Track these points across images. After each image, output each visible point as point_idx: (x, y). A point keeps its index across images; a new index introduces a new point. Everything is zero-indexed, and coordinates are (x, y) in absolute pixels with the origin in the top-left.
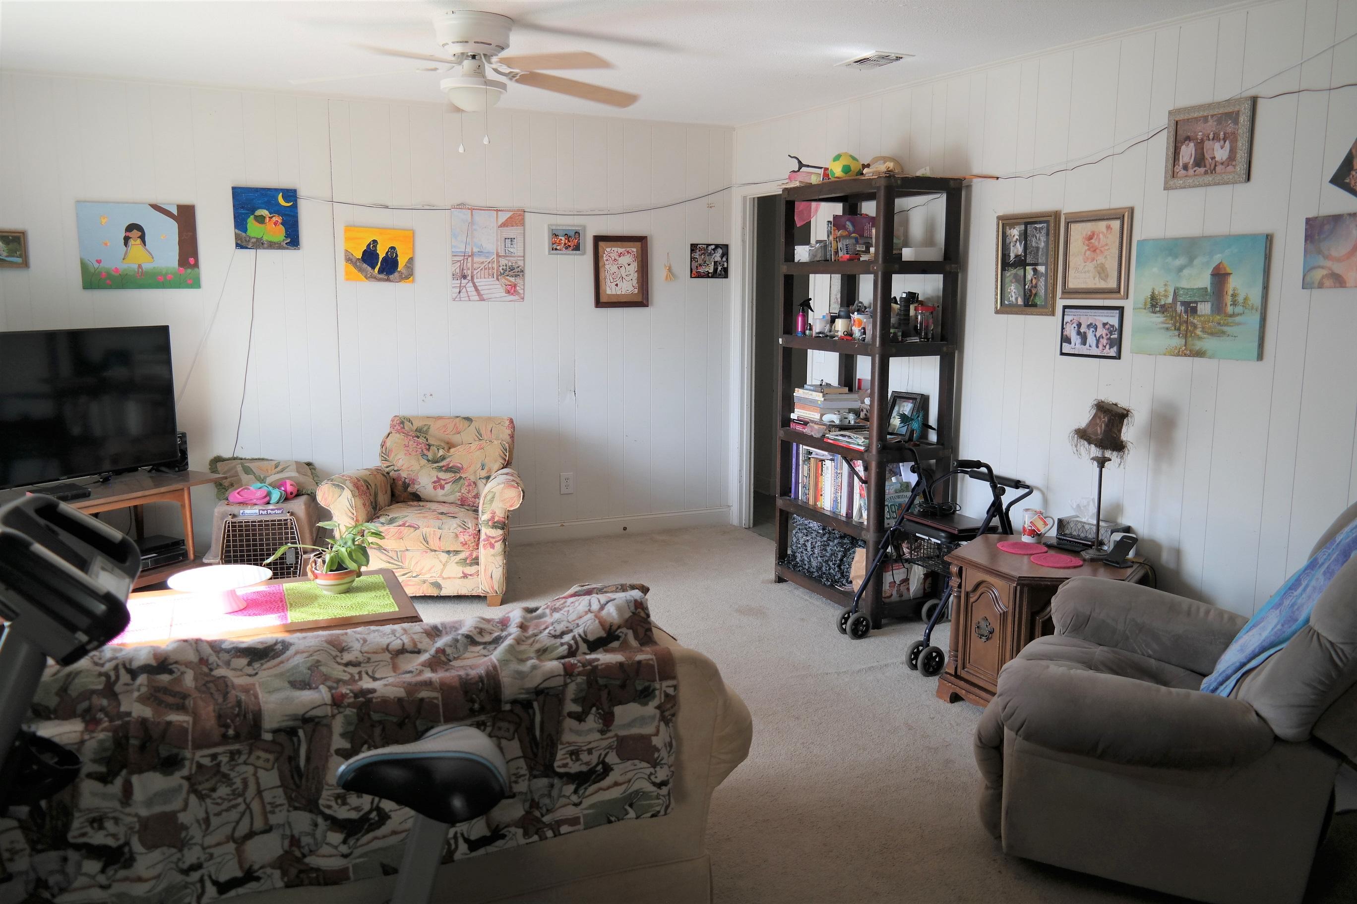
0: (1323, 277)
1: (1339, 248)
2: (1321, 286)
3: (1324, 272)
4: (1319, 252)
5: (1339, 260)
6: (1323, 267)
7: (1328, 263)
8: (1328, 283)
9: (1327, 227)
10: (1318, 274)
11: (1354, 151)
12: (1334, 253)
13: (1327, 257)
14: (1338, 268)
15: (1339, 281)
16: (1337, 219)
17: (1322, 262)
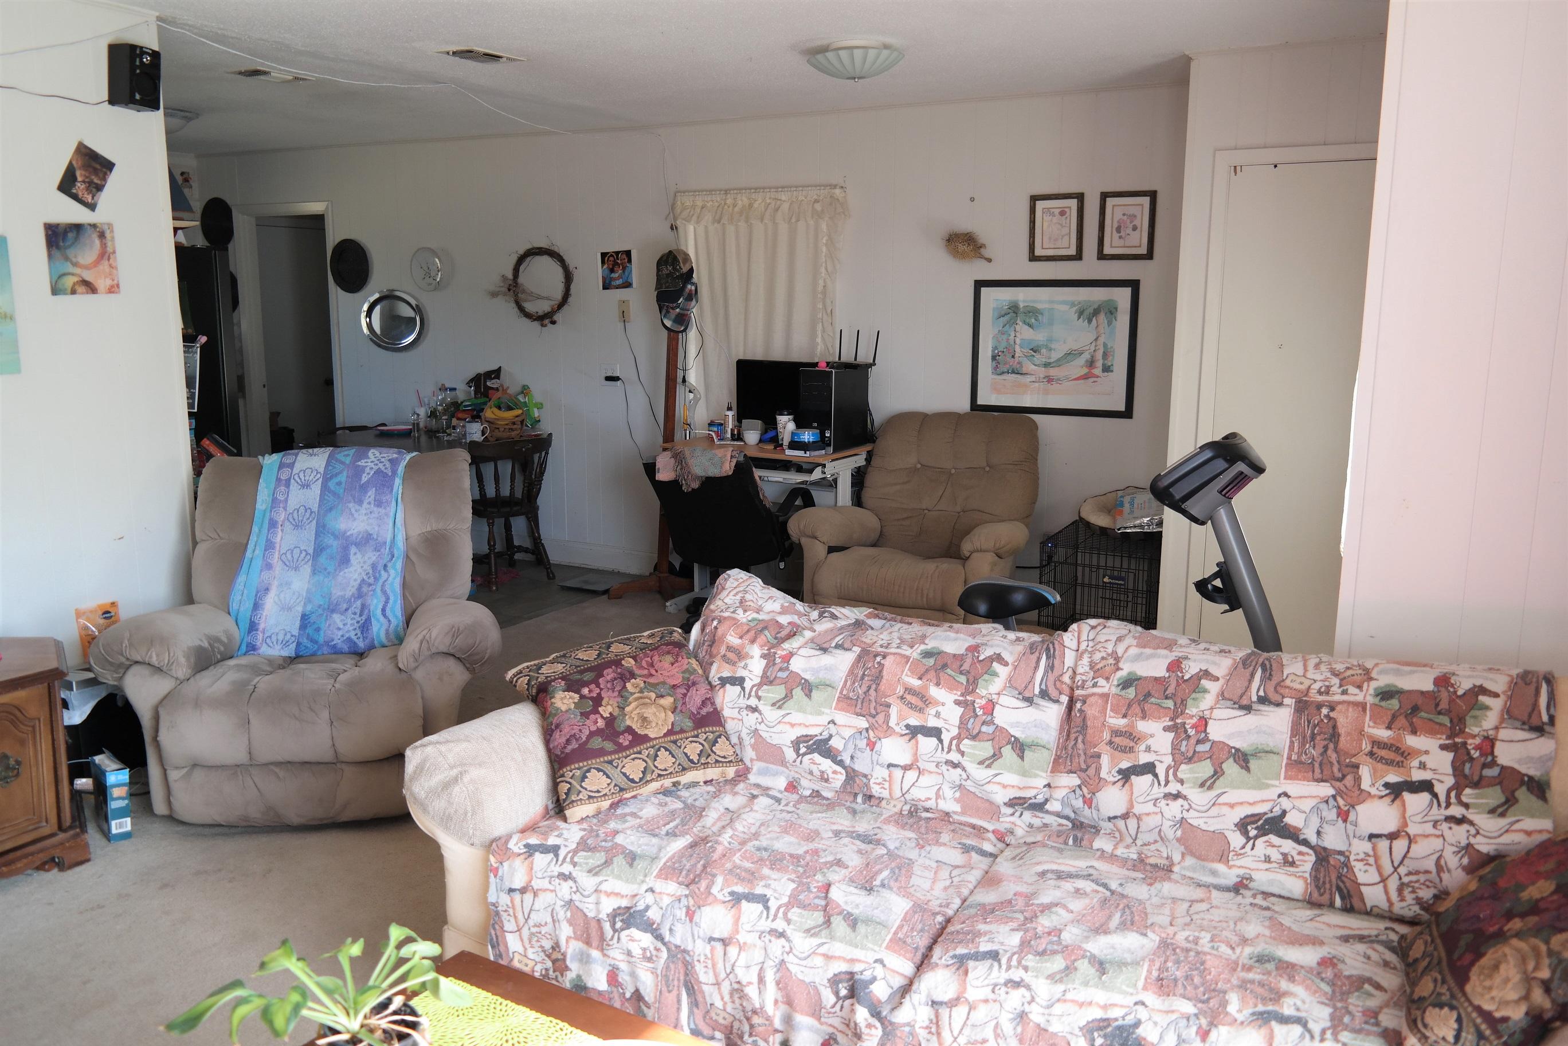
0: (74, 284)
1: (86, 254)
2: (73, 292)
3: (76, 279)
4: (67, 259)
5: (87, 268)
6: (73, 274)
7: (77, 271)
8: (81, 289)
9: (70, 235)
10: (69, 281)
11: (74, 163)
12: (82, 261)
13: (75, 265)
14: (88, 276)
15: (90, 287)
16: (78, 228)
17: (71, 269)
